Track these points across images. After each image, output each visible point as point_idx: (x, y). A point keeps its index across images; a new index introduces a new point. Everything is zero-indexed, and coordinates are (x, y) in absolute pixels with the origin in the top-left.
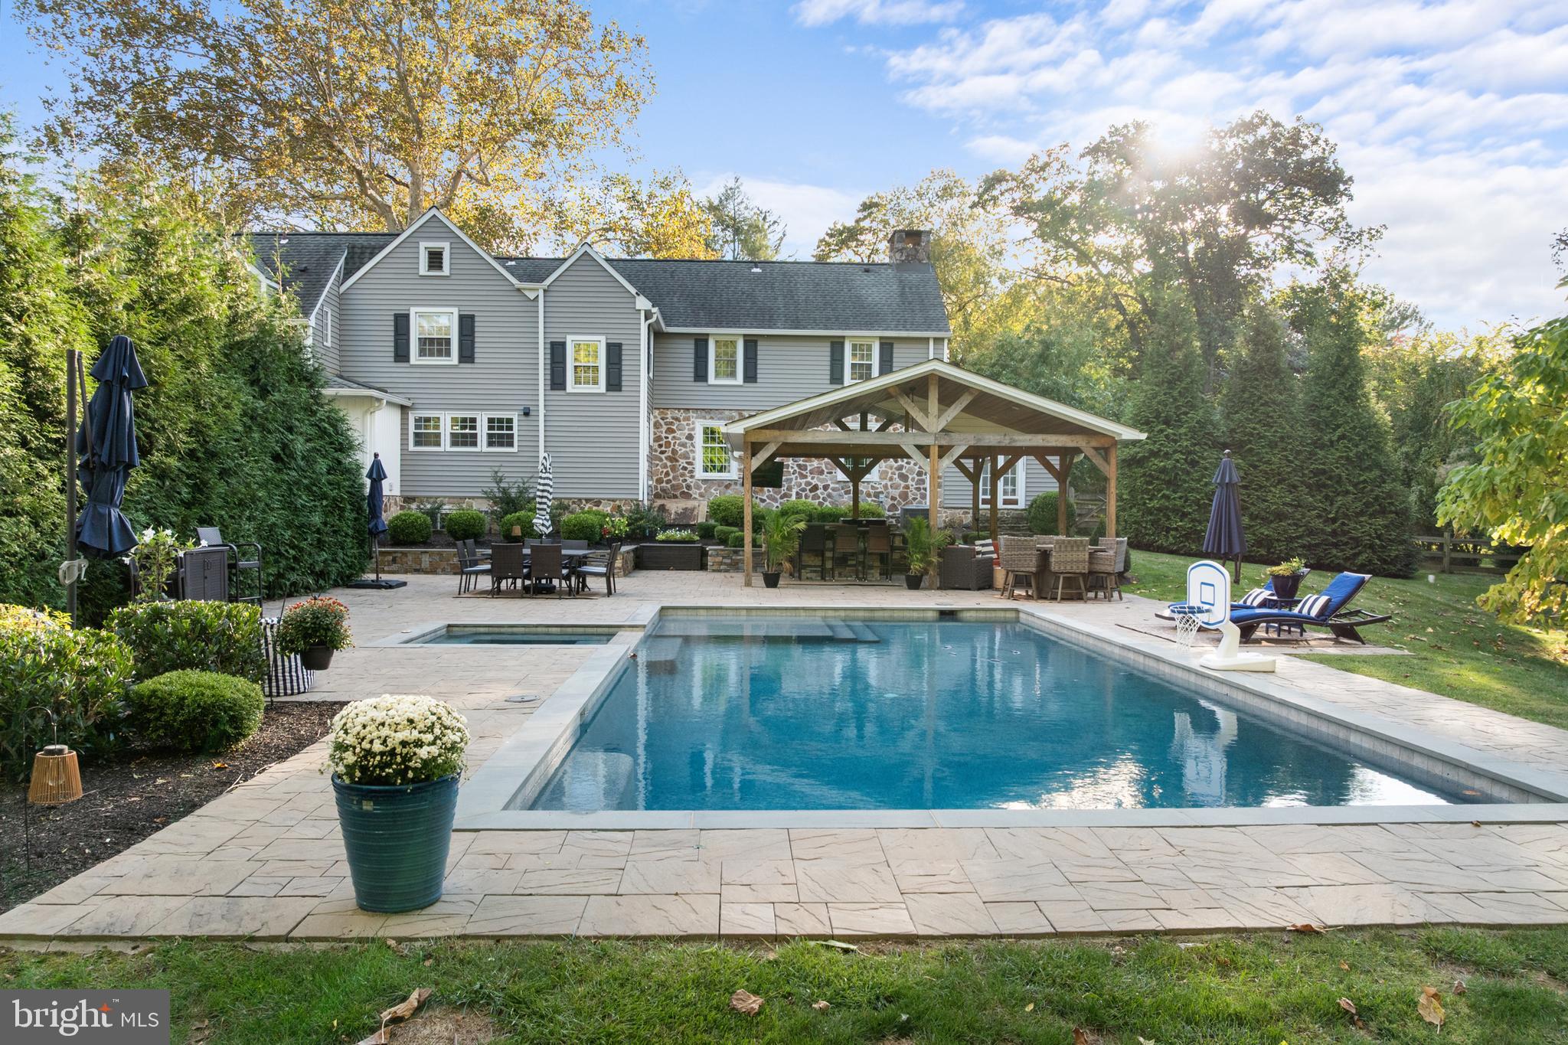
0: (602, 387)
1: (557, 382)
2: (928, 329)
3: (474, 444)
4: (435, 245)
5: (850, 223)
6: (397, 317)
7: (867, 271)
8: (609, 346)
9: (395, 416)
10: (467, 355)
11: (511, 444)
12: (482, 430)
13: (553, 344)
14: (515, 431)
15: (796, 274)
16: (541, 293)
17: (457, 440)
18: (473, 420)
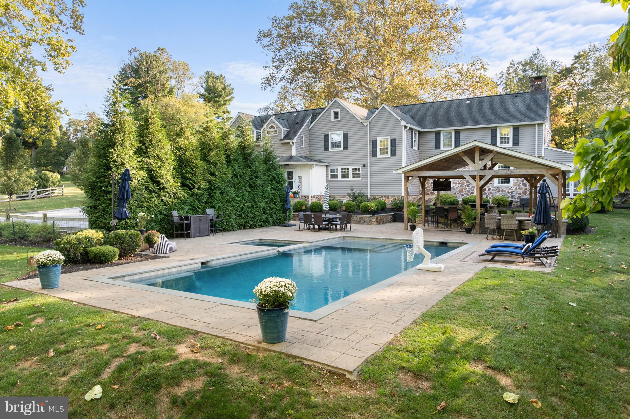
0: (389, 155)
1: (374, 154)
2: (536, 120)
3: (348, 177)
4: (336, 110)
5: (569, 66)
6: (325, 135)
7: (516, 97)
8: (391, 140)
9: (325, 168)
10: (346, 147)
11: (360, 177)
12: (351, 172)
13: (373, 141)
14: (361, 172)
15: (484, 102)
16: (368, 123)
17: (343, 176)
18: (348, 169)
